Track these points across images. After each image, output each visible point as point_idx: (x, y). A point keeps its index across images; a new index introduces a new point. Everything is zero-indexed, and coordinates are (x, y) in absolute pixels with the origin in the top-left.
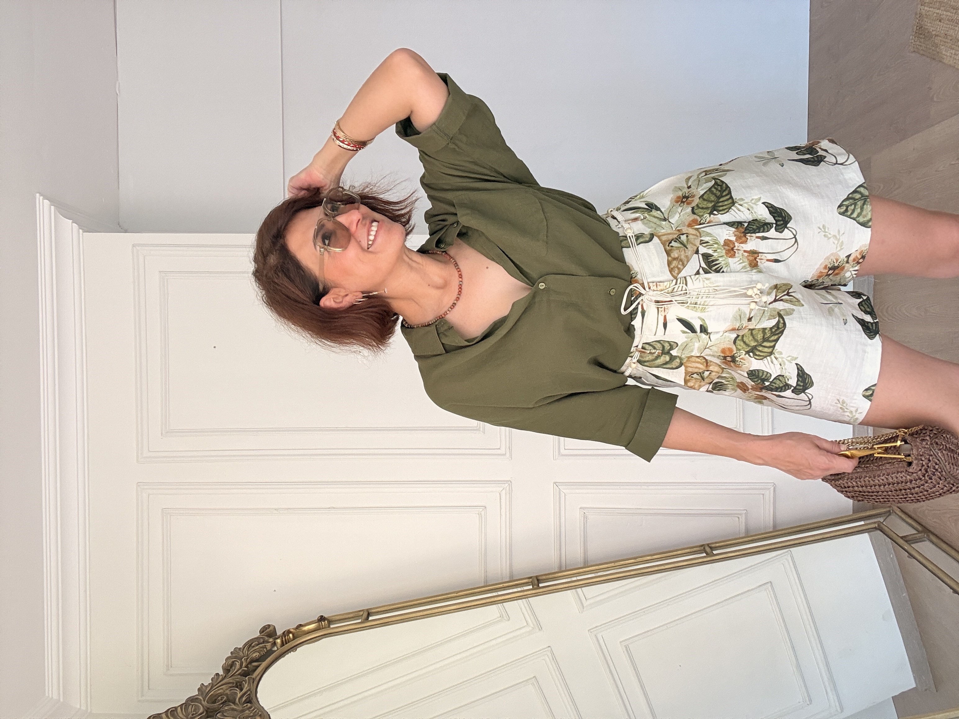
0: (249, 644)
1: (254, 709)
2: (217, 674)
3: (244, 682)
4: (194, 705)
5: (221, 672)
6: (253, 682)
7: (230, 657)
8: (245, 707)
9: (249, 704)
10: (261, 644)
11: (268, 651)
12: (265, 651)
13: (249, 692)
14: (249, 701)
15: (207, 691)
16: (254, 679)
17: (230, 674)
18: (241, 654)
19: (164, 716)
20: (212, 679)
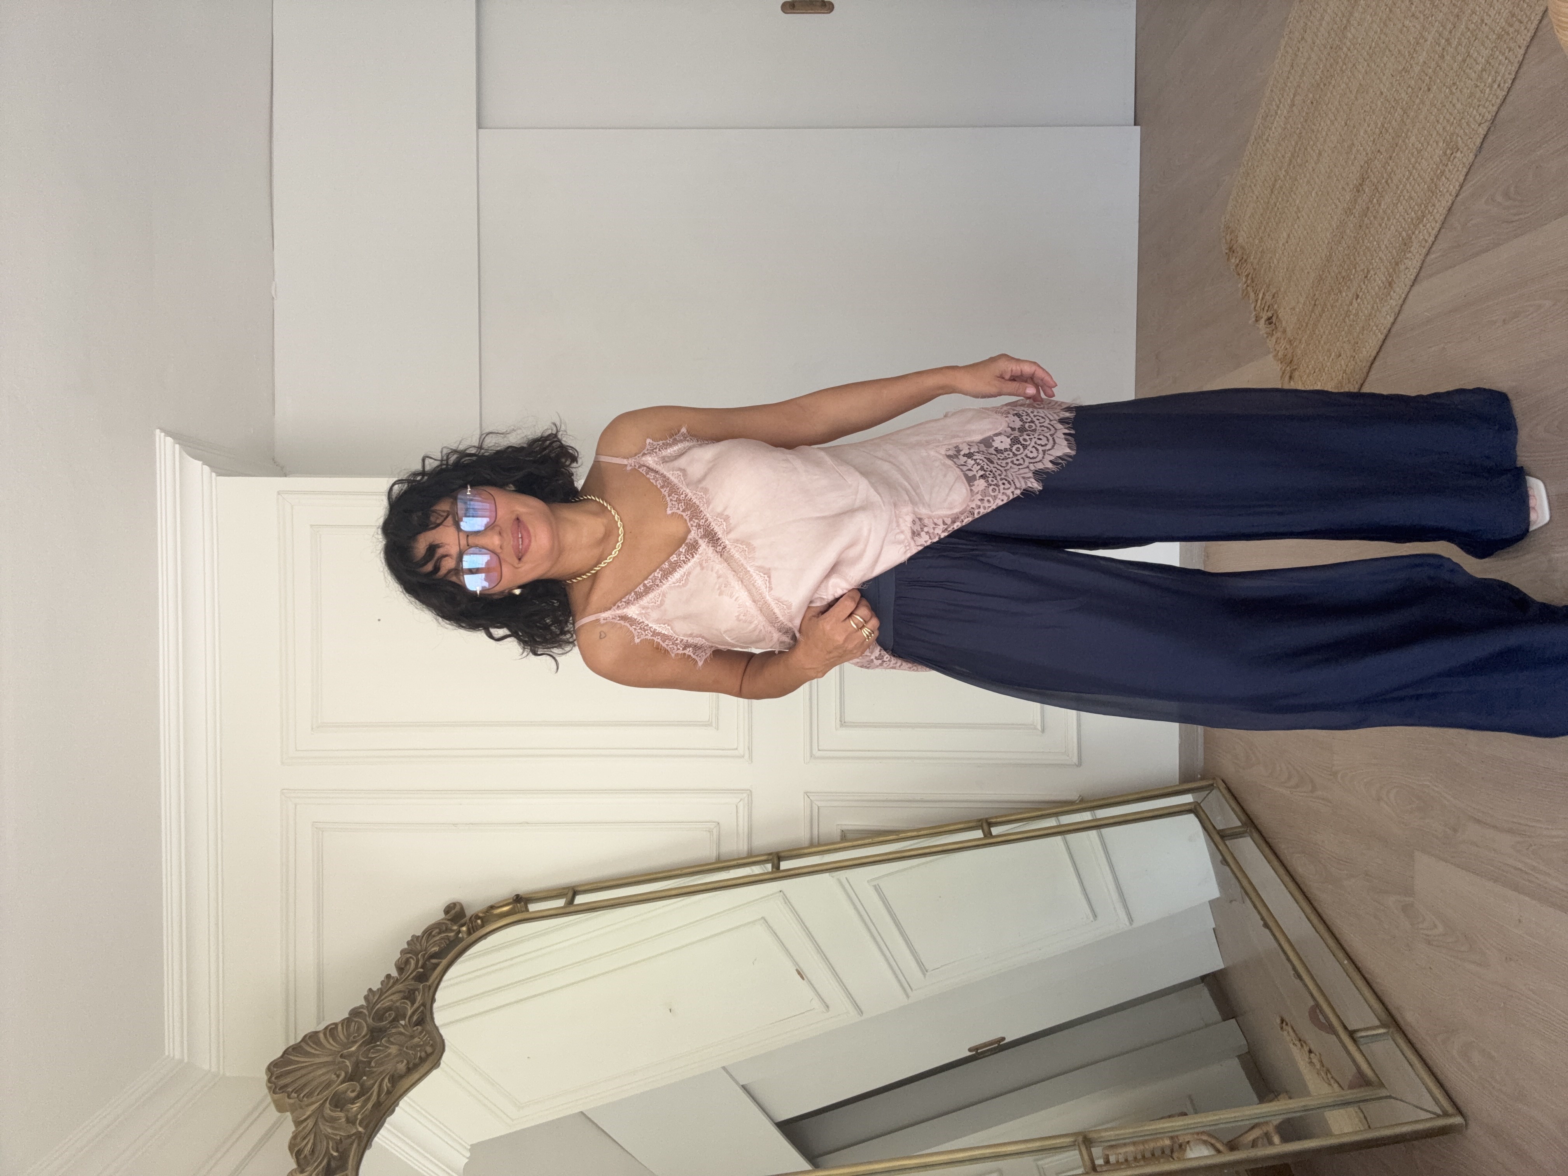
0: (429, 932)
1: (425, 1035)
2: (388, 976)
3: (417, 992)
4: (357, 1021)
5: (394, 973)
6: (430, 989)
7: (405, 949)
8: (414, 1031)
9: (419, 1027)
10: (444, 932)
11: (451, 942)
12: (448, 942)
13: (422, 1008)
14: (420, 1022)
15: (374, 1001)
16: (430, 987)
17: (404, 976)
18: (419, 947)
19: (321, 1036)
20: (382, 983)
